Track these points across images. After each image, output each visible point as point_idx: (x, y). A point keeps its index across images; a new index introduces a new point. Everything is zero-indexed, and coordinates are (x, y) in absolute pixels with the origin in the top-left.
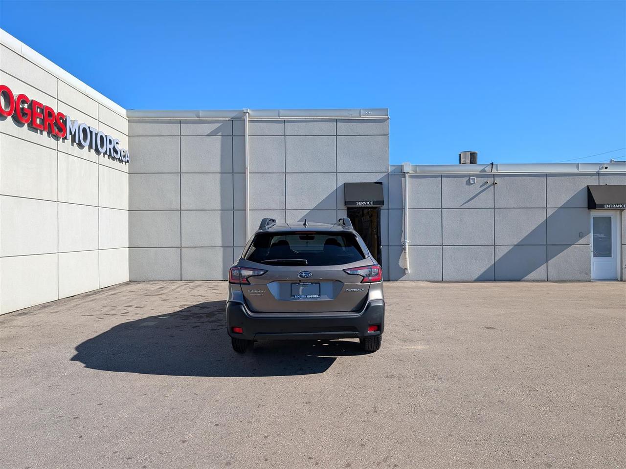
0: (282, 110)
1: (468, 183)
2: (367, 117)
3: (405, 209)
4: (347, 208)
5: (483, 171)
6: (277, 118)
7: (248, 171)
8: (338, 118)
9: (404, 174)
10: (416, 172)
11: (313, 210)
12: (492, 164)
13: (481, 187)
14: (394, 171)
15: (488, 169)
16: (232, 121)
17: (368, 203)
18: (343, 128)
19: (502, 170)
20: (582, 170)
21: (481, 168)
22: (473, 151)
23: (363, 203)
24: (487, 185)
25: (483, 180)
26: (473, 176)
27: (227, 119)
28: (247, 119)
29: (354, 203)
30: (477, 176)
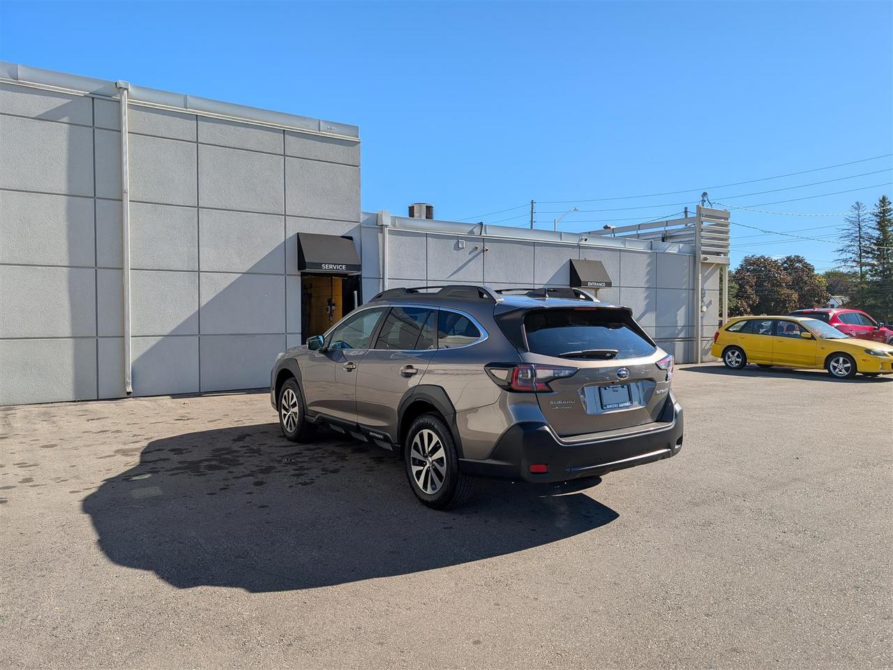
0: (191, 96)
1: (457, 247)
2: (329, 134)
3: (383, 278)
4: (302, 273)
5: (471, 232)
6: (181, 110)
7: (127, 198)
8: (287, 127)
9: (382, 228)
10: (395, 226)
11: (246, 273)
12: (481, 224)
13: (470, 254)
14: (367, 221)
15: (477, 231)
16: (93, 98)
17: (339, 267)
18: (294, 145)
19: (490, 233)
20: (566, 240)
21: (470, 229)
22: (430, 204)
23: (331, 266)
24: (477, 252)
25: (472, 245)
26: (462, 238)
27: (82, 93)
28: (125, 101)
29: (319, 265)
30: (466, 239)
